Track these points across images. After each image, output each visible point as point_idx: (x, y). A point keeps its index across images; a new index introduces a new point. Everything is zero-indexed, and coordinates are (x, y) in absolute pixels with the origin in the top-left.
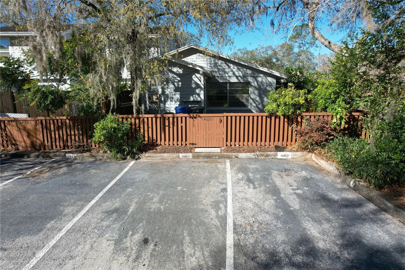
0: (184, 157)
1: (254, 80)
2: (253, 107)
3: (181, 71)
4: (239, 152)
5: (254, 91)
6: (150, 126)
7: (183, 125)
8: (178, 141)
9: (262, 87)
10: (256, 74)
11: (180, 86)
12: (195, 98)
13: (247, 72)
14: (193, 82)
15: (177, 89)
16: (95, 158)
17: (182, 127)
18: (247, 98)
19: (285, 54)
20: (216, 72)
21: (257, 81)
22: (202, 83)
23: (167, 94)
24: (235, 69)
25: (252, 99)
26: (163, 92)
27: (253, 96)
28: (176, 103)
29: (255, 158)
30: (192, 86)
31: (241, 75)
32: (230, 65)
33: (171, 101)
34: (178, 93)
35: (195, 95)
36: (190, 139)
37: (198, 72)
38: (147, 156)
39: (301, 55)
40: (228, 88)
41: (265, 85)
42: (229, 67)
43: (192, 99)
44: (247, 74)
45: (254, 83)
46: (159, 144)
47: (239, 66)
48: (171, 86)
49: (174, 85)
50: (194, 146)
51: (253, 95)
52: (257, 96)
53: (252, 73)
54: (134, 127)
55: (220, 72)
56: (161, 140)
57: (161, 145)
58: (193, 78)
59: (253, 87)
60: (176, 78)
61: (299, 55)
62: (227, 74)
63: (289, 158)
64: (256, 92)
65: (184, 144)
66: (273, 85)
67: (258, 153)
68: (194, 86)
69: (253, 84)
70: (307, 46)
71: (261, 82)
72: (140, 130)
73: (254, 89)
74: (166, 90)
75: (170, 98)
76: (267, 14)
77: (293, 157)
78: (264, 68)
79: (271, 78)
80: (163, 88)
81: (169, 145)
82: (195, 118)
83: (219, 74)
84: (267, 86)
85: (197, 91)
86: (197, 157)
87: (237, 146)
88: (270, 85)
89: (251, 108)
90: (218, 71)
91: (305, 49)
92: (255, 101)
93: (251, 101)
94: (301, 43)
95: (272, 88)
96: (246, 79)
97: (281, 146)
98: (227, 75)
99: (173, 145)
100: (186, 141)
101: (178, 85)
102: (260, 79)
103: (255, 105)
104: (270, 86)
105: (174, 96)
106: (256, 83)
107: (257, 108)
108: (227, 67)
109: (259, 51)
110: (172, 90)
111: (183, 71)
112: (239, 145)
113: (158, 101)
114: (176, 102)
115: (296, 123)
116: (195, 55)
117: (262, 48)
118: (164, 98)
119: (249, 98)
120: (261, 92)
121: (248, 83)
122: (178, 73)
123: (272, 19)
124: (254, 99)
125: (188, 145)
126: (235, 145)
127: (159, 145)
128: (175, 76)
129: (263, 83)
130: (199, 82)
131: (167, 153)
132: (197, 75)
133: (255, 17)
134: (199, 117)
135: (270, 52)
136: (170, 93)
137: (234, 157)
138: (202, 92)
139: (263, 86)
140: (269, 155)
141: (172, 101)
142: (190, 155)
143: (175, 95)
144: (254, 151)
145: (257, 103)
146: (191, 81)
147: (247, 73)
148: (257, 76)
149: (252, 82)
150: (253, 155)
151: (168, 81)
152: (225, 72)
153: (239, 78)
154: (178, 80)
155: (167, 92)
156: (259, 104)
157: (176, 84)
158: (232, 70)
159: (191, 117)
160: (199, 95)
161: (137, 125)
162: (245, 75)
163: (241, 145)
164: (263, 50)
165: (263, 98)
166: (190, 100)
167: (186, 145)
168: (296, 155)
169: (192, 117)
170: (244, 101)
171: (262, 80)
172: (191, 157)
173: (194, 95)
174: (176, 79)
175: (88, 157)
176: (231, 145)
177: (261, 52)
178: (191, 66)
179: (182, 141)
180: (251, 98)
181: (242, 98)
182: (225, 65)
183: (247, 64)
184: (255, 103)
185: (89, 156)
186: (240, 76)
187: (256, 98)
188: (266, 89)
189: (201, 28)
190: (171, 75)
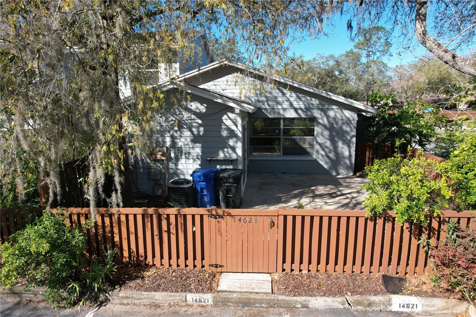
0: (196, 301)
1: (323, 114)
2: (320, 156)
3: (202, 108)
4: (310, 292)
5: (322, 133)
6: (132, 229)
7: (197, 229)
8: (186, 258)
9: (335, 126)
10: (326, 106)
11: (201, 134)
12: (227, 155)
13: (312, 102)
14: (223, 127)
15: (196, 139)
16: (19, 296)
17: (194, 233)
18: (311, 142)
19: (351, 65)
20: (263, 102)
21: (328, 117)
22: (238, 130)
23: (179, 146)
24: (292, 97)
25: (320, 144)
26: (174, 144)
27: (320, 140)
28: (196, 163)
29: (344, 308)
30: (222, 133)
31: (303, 107)
32: (285, 91)
33: (186, 158)
34: (198, 145)
35: (227, 148)
36: (210, 257)
37: (232, 110)
38: (122, 297)
39: (371, 67)
40: (282, 127)
41: (340, 122)
42: (284, 94)
43: (221, 155)
44: (311, 106)
45: (322, 119)
46: (151, 263)
47: (300, 93)
48: (187, 133)
49: (192, 132)
50: (219, 269)
51: (321, 137)
52: (327, 139)
53: (320, 104)
54: (101, 231)
55: (270, 103)
56: (154, 256)
57: (154, 265)
58: (224, 121)
59: (320, 126)
60: (194, 119)
61: (368, 66)
62: (281, 105)
63: (416, 310)
64: (326, 133)
65: (199, 266)
66: (353, 122)
67: (350, 298)
68: (225, 133)
69: (320, 121)
70: (378, 54)
71: (334, 119)
72: (113, 237)
73: (323, 128)
74: (178, 141)
75: (185, 154)
76: (342, 12)
77: (426, 308)
78: (340, 97)
79: (350, 112)
80: (173, 137)
81: (170, 265)
82: (222, 217)
83: (269, 105)
84: (343, 124)
85: (231, 142)
86: (222, 302)
87: (305, 272)
88: (348, 122)
89: (318, 158)
90: (267, 101)
91: (375, 59)
92: (323, 147)
93: (317, 147)
94: (371, 51)
95: (351, 127)
96: (309, 113)
97: (394, 275)
98: (280, 107)
99: (178, 266)
100: (203, 259)
101: (199, 132)
102: (331, 114)
103: (323, 153)
104: (348, 124)
105: (191, 151)
106: (325, 119)
107: (326, 158)
108: (280, 94)
109: (317, 62)
110: (189, 140)
111: (206, 108)
112: (309, 271)
113: (164, 158)
114: (194, 160)
115: (427, 232)
116: (230, 76)
117: (322, 58)
118: (175, 153)
119: (315, 143)
120: (334, 133)
121: (313, 120)
122: (198, 111)
123: (349, 19)
124: (322, 144)
125: (207, 268)
126: (300, 270)
127: (151, 266)
128: (193, 117)
129: (337, 120)
130: (234, 128)
131: (164, 290)
132: (230, 115)
133: (324, 17)
134: (229, 215)
135: (331, 63)
136: (185, 145)
137: (299, 306)
138: (239, 145)
139: (337, 124)
140: (374, 302)
141: (188, 159)
142: (208, 298)
143: (193, 148)
144: (340, 292)
145: (327, 150)
146: (221, 125)
147: (312, 104)
148: (328, 109)
149: (319, 118)
150: (340, 303)
151: (181, 125)
152: (278, 103)
153: (300, 112)
154: (197, 123)
155: (180, 143)
156: (330, 152)
157: (194, 129)
158: (288, 99)
159: (211, 216)
160: (233, 149)
161: (108, 229)
162: (309, 106)
163: (313, 272)
164: (322, 60)
165: (337, 142)
166: (219, 158)
167: (203, 267)
168: (433, 306)
169: (214, 215)
170: (306, 146)
171: (336, 116)
172: (211, 302)
173: (226, 150)
174: (195, 123)
175: (6, 295)
176: (292, 270)
177: (321, 63)
178: (219, 101)
179: (195, 259)
180: (317, 142)
181: (304, 143)
182: (278, 91)
183: (312, 91)
184: (324, 150)
185: (7, 293)
186: (301, 109)
187: (325, 142)
188: (341, 128)
189: (232, 34)
190: (186, 115)
